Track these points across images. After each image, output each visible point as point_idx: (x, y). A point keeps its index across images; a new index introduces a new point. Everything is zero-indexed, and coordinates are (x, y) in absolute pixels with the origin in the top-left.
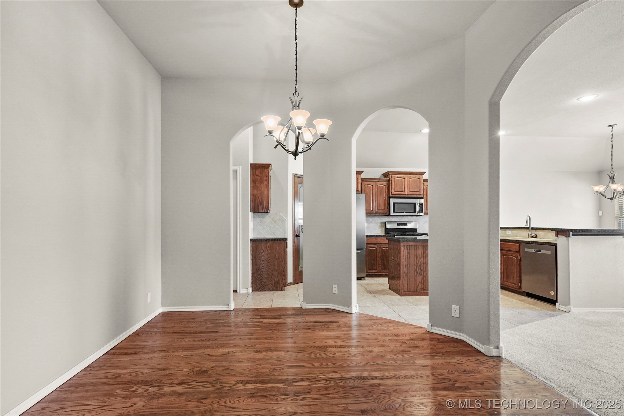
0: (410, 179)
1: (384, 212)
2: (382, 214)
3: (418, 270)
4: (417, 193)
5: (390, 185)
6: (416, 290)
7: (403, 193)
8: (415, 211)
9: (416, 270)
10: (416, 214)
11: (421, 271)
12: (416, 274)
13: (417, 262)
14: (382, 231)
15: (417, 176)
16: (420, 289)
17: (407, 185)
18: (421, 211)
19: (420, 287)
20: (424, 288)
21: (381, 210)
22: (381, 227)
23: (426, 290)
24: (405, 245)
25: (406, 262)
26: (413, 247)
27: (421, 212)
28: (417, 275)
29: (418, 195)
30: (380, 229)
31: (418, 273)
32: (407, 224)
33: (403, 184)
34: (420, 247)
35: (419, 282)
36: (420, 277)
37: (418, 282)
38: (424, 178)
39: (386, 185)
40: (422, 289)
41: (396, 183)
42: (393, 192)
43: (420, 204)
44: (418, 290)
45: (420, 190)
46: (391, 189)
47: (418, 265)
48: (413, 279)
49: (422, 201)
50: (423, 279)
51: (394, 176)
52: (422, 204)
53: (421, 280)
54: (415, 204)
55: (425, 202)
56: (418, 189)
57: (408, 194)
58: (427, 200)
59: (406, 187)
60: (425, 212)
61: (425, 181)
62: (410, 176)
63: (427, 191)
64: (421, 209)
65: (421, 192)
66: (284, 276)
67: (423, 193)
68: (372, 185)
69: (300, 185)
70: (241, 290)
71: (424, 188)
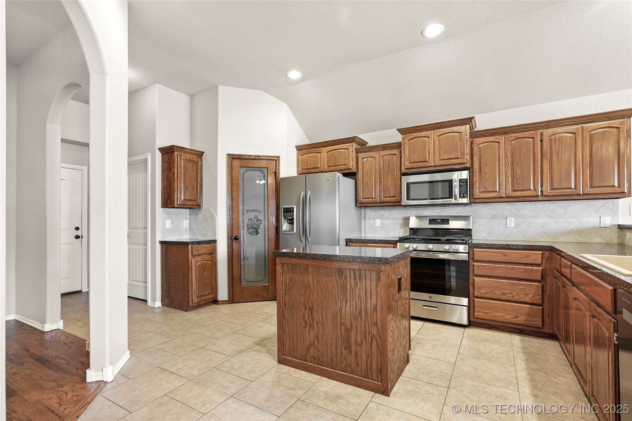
0: (441, 137)
1: (395, 201)
2: (392, 204)
3: (307, 316)
4: (455, 161)
5: (403, 152)
6: (304, 357)
7: (427, 164)
8: (451, 197)
9: (304, 316)
10: (453, 201)
11: (313, 321)
12: (303, 324)
13: (306, 301)
14: (405, 233)
15: (455, 128)
16: (312, 357)
17: (434, 148)
19: (312, 355)
20: (319, 359)
21: (390, 197)
22: (404, 226)
23: (323, 363)
24: (284, 264)
25: (287, 297)
27: (464, 197)
28: (305, 327)
29: (457, 164)
30: (402, 229)
31: (307, 324)
32: (448, 219)
33: (425, 148)
34: (310, 269)
35: (310, 344)
36: (312, 331)
37: (308, 343)
39: (397, 154)
40: (315, 359)
41: (412, 149)
42: (408, 165)
43: (461, 181)
44: (308, 360)
45: (463, 154)
46: (405, 160)
47: (308, 308)
48: (299, 334)
49: (465, 175)
50: (317, 337)
51: (409, 136)
52: (465, 181)
53: (314, 340)
54: (450, 182)
55: (476, 176)
56: (458, 152)
57: (436, 164)
58: (483, 172)
59: (432, 151)
60: (477, 197)
61: (475, 134)
62: (438, 131)
63: (482, 155)
64: (464, 190)
65: (464, 158)
66: (188, 291)
67: (469, 159)
68: (375, 158)
69: (245, 169)
70: (150, 303)
71: (476, 148)
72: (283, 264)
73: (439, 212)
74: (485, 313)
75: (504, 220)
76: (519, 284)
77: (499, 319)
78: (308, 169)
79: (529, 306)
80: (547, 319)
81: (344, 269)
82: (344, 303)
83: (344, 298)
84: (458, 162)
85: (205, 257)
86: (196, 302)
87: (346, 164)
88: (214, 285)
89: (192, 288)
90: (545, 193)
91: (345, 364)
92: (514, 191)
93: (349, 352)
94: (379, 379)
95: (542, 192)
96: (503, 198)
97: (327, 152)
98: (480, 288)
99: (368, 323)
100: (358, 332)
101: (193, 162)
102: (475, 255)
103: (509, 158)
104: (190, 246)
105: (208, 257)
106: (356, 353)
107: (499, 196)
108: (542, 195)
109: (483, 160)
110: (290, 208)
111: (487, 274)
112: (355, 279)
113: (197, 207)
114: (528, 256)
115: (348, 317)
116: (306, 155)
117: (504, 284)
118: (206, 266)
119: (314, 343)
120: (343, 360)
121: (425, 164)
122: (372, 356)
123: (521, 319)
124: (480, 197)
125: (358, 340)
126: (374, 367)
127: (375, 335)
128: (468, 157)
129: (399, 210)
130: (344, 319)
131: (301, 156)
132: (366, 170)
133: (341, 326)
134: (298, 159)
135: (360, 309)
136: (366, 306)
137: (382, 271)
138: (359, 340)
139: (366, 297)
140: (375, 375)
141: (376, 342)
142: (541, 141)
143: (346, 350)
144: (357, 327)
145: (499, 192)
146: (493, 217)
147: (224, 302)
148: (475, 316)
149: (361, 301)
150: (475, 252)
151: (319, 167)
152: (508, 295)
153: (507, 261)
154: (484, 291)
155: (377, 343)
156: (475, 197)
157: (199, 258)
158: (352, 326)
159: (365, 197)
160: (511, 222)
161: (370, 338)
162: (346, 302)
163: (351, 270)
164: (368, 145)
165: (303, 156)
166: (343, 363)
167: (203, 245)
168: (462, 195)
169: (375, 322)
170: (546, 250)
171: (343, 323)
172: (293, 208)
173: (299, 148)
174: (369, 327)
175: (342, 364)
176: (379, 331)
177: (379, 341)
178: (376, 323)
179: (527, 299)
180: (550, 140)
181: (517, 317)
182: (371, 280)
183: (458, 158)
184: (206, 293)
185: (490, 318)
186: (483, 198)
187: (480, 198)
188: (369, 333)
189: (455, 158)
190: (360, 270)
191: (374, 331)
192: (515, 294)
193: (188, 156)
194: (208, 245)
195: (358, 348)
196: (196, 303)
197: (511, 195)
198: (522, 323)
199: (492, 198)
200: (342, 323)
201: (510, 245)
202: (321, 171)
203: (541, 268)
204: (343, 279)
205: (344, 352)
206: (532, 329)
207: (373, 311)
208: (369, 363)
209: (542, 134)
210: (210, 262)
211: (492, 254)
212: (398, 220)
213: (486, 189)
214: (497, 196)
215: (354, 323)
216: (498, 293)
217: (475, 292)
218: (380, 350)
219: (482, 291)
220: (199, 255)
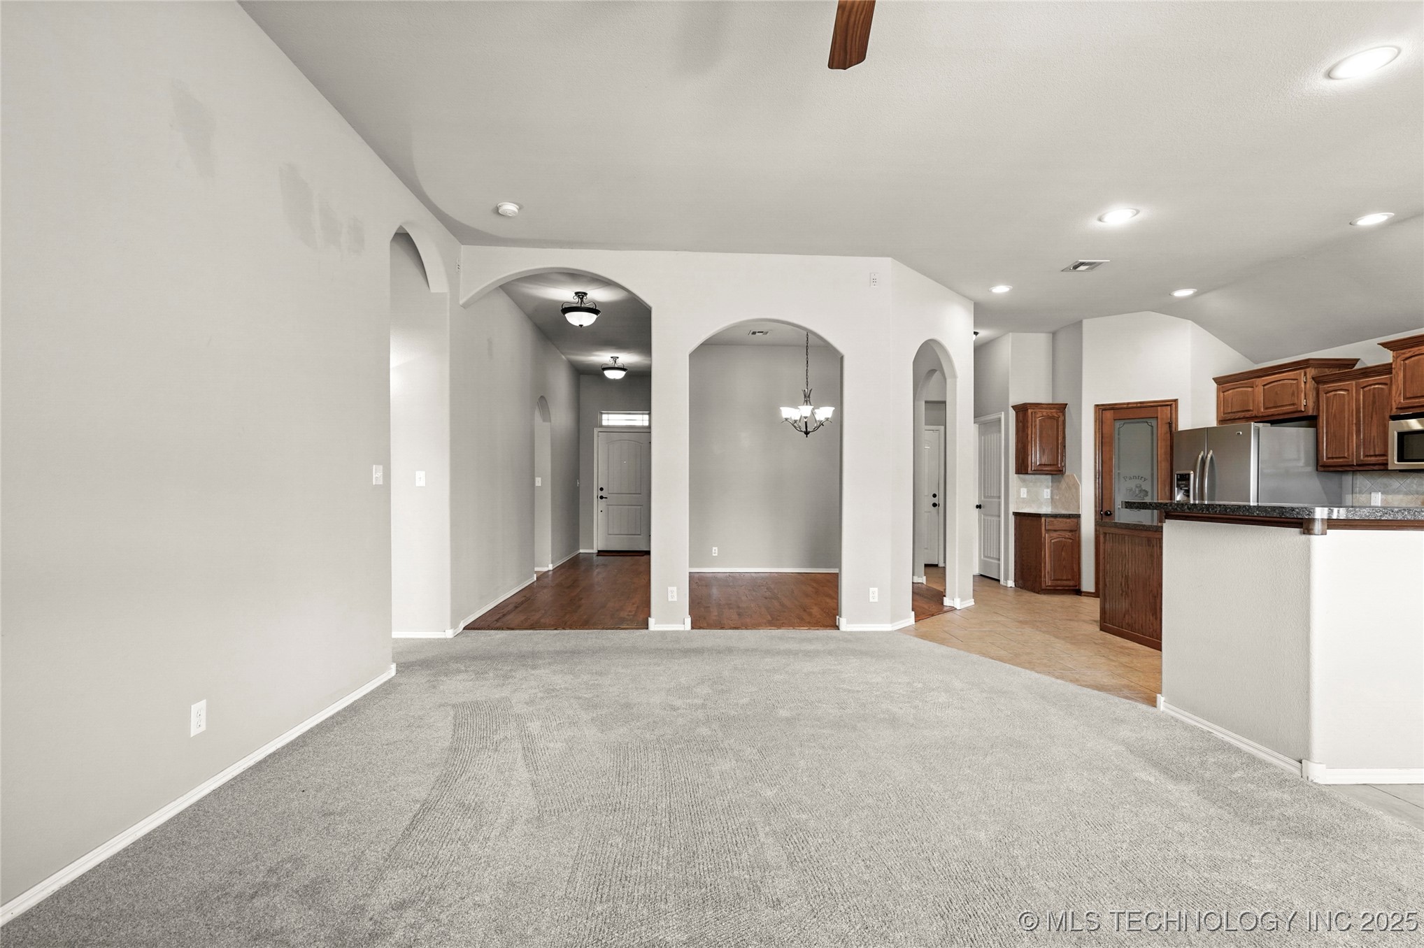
3: (1123, 585)
5: (1393, 380)
9: (1121, 585)
13: (1123, 570)
16: (1127, 624)
21: (1375, 455)
34: (1126, 539)
36: (1127, 599)
40: (1129, 626)
41: (1408, 375)
42: (1402, 402)
44: (1124, 627)
46: (1396, 394)
47: (1124, 575)
50: (1131, 605)
51: (1403, 354)
66: (1040, 571)
68: (1348, 390)
69: (1122, 422)
70: (1002, 582)
72: (1105, 534)
78: (1234, 412)
85: (1063, 534)
86: (1050, 584)
87: (1293, 404)
88: (1076, 570)
89: (1045, 567)
97: (1264, 386)
101: (1052, 418)
104: (1043, 519)
105: (1068, 534)
110: (1186, 474)
113: (1059, 473)
116: (1231, 391)
118: (1064, 545)
119: (1128, 611)
131: (1223, 392)
132: (1333, 411)
134: (1218, 397)
147: (1088, 594)
151: (1251, 408)
157: (1055, 535)
159: (1330, 456)
162: (1154, 570)
165: (1226, 393)
167: (1060, 520)
172: (1189, 475)
173: (1218, 381)
175: (1150, 630)
184: (1065, 578)
193: (1045, 412)
194: (1068, 520)
196: (1050, 586)
202: (1254, 415)
205: (1151, 617)
210: (1071, 541)
220: (1055, 531)
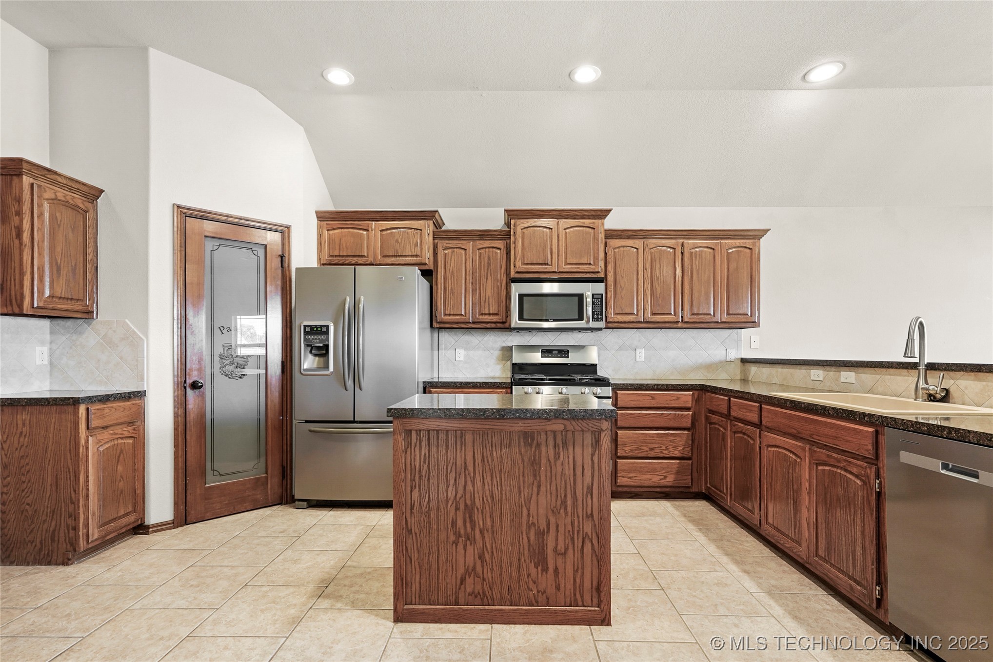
0: (568, 231)
1: (498, 320)
2: (493, 326)
3: (460, 523)
4: (586, 268)
5: (512, 246)
6: (453, 599)
7: (548, 268)
8: (581, 318)
9: (454, 523)
10: (583, 324)
11: (473, 528)
12: (452, 538)
13: (459, 496)
14: (504, 370)
15: (587, 222)
16: (469, 594)
17: (558, 245)
18: (597, 317)
19: (469, 590)
20: (484, 594)
21: (490, 314)
22: (502, 360)
23: (493, 599)
24: (411, 431)
25: (416, 493)
26: (442, 436)
27: (597, 320)
28: (456, 543)
29: (589, 272)
30: (498, 364)
31: (460, 536)
32: (568, 351)
33: (546, 244)
34: (468, 437)
35: (467, 570)
36: (470, 549)
37: (461, 571)
38: (606, 227)
39: (502, 247)
40: (476, 597)
41: (526, 243)
42: (520, 267)
43: (595, 296)
44: (462, 600)
45: (596, 259)
46: (515, 258)
47: (462, 506)
48: (443, 558)
49: (600, 288)
50: (481, 557)
51: (523, 223)
52: (600, 297)
53: (475, 563)
54: (580, 297)
55: (611, 291)
56: (590, 256)
57: (561, 270)
58: (618, 286)
59: (555, 250)
60: (611, 320)
61: (611, 234)
62: (565, 222)
63: (617, 263)
64: (598, 310)
65: (598, 265)
66: (76, 519)
67: (603, 267)
68: (466, 250)
69: (217, 243)
71: (610, 253)
73: (553, 339)
74: (630, 478)
75: (633, 352)
76: (668, 434)
77: (646, 484)
78: (343, 256)
79: (678, 461)
80: (695, 475)
81: (536, 433)
82: (535, 489)
83: (535, 481)
84: (591, 270)
85: (118, 430)
86: (96, 537)
87: (417, 256)
88: (139, 492)
89: (86, 506)
90: (686, 319)
91: (535, 592)
92: (654, 314)
93: (542, 571)
94: (595, 601)
95: (682, 317)
96: (640, 322)
97: (381, 231)
98: (624, 445)
99: (578, 516)
100: (559, 533)
101: (75, 208)
102: (619, 399)
103: (649, 270)
104: (82, 409)
105: (127, 430)
106: (556, 570)
107: (637, 320)
108: (682, 320)
109: (618, 270)
110: (321, 326)
111: (633, 425)
112: (555, 447)
113: (84, 315)
114: (678, 398)
115: (542, 511)
116: (337, 231)
117: (652, 436)
118: (121, 451)
119: (474, 569)
120: (531, 585)
121: (546, 268)
122: (583, 569)
123: (670, 480)
124: (616, 320)
125: (559, 548)
126: (587, 584)
127: (590, 534)
128: (602, 264)
129: (495, 336)
130: (535, 517)
131: (328, 230)
132: (451, 268)
133: (529, 527)
134: (320, 236)
135: (563, 495)
136: (575, 489)
137: (603, 431)
138: (561, 547)
139: (575, 475)
140: (587, 598)
141: (590, 544)
142: (682, 253)
143: (537, 568)
144: (557, 526)
145: (637, 315)
146: (620, 348)
147: (162, 527)
148: (618, 484)
149: (565, 481)
150: (619, 396)
151: (365, 254)
152: (656, 451)
153: (655, 406)
154: (629, 448)
155: (592, 545)
156: (609, 320)
157: (106, 435)
158: (548, 525)
159: (448, 312)
160: (641, 355)
161: (580, 540)
162: (539, 486)
163: (549, 433)
164: (444, 228)
165: (331, 232)
166: (531, 590)
167: (116, 404)
168: (596, 317)
169: (589, 512)
170: (696, 390)
171: (533, 523)
172: (327, 327)
173: (323, 217)
174: (579, 522)
175: (531, 593)
176: (595, 525)
177: (595, 542)
178: (592, 515)
179: (677, 453)
180: (691, 253)
181: (665, 477)
182: (583, 446)
183: (590, 264)
184: (122, 513)
185: (635, 484)
186: (618, 322)
187: (615, 322)
188: (578, 532)
189: (587, 264)
190: (566, 430)
191: (588, 528)
192: (663, 448)
193: (61, 194)
194: (127, 404)
195: (560, 561)
196: (96, 540)
197: (650, 320)
198: (670, 484)
199: (630, 322)
200: (530, 522)
201: (660, 385)
202: (369, 262)
203: (691, 413)
204: (533, 449)
205: (533, 571)
206: (681, 490)
207: (587, 496)
208: (578, 581)
209: (682, 245)
210: (131, 441)
211: (638, 398)
212: (492, 352)
213: (622, 310)
214: (635, 320)
215: (552, 520)
216: (646, 449)
217: (619, 451)
218: (596, 556)
219: (626, 449)
220: (104, 428)
